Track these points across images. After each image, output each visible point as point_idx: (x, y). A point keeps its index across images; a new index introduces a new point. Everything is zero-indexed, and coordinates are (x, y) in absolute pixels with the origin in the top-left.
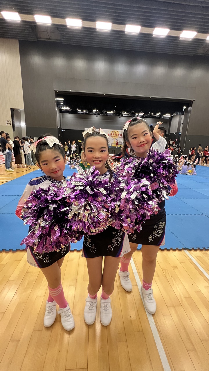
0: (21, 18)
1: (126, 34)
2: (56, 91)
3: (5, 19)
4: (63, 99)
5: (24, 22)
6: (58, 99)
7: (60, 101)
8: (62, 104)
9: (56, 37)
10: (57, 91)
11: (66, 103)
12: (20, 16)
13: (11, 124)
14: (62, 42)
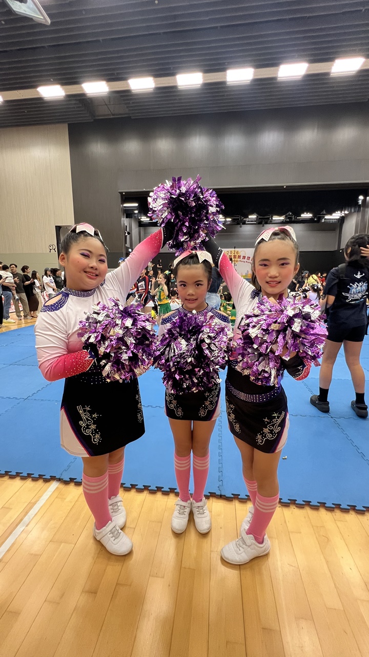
0: (65, 92)
1: (229, 85)
2: (121, 193)
3: (44, 97)
4: (136, 205)
5: (69, 97)
6: (125, 205)
7: (132, 209)
9: (120, 110)
10: (123, 193)
12: (63, 89)
13: (56, 250)
14: (131, 117)
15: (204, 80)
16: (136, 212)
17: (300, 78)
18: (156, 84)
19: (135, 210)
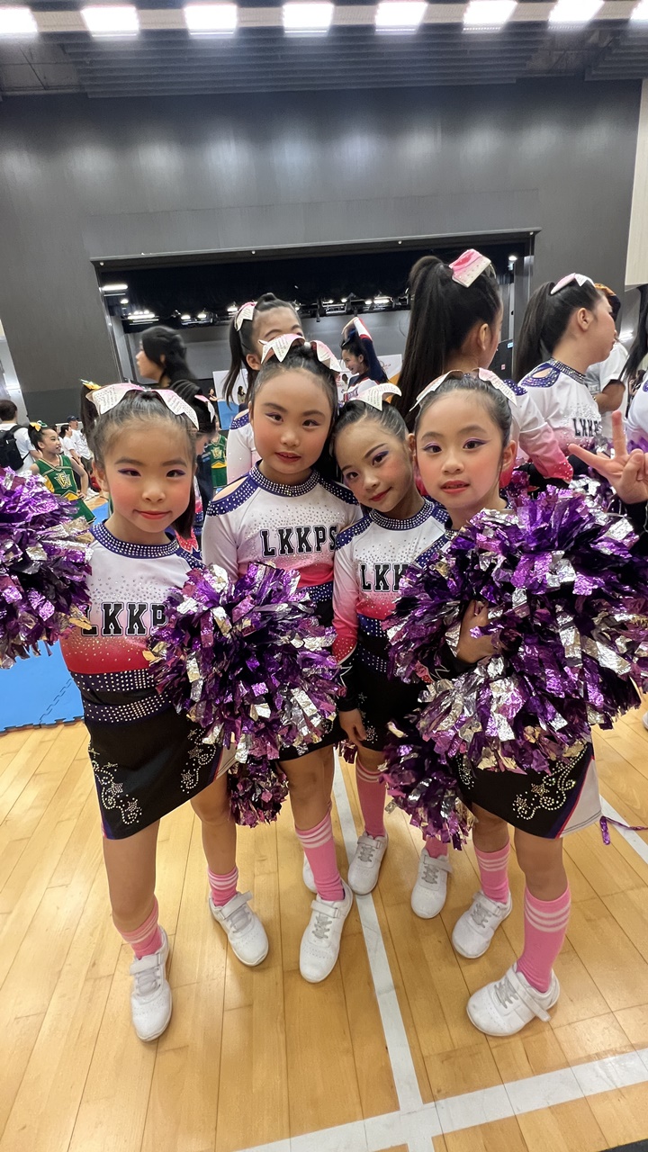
1: (288, 36)
2: (96, 263)
4: (124, 287)
6: (106, 288)
7: (117, 297)
9: (62, 78)
10: (99, 262)
11: (138, 299)
14: (86, 93)
15: (241, 21)
16: (125, 301)
17: (413, 31)
18: (142, 23)
19: (122, 298)
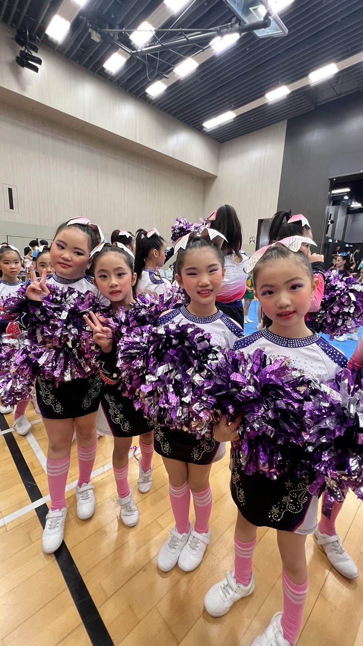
0: (290, 90)
2: (331, 180)
4: (348, 190)
6: (334, 192)
7: (341, 196)
8: (346, 198)
10: (333, 179)
12: (289, 87)
13: (255, 241)
19: (345, 195)
